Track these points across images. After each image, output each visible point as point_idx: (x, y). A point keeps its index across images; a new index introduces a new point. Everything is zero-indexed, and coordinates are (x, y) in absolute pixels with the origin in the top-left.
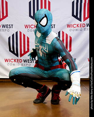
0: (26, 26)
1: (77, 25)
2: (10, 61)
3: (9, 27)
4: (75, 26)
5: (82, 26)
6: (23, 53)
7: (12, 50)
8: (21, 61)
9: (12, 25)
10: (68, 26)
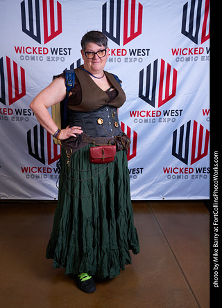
6: (53, 157)
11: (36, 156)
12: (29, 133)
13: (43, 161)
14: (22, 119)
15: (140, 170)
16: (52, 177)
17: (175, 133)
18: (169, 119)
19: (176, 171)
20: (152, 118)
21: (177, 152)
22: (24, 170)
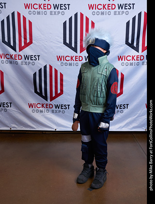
0: (59, 58)
1: (133, 58)
2: (36, 106)
3: (34, 58)
4: (129, 58)
5: (139, 59)
6: (54, 95)
7: (38, 91)
8: (51, 106)
9: (39, 56)
10: (120, 58)
11: (40, 94)
12: (35, 75)
13: (45, 98)
14: (29, 63)
15: (126, 106)
16: (53, 112)
20: (136, 62)
22: (30, 106)
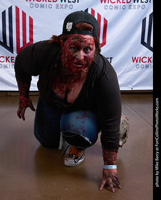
5: (126, 1)
6: (21, 45)
7: (1, 40)
13: (11, 49)
17: (144, 21)
18: (139, 6)
19: (145, 60)
20: (122, 4)
21: (146, 41)
